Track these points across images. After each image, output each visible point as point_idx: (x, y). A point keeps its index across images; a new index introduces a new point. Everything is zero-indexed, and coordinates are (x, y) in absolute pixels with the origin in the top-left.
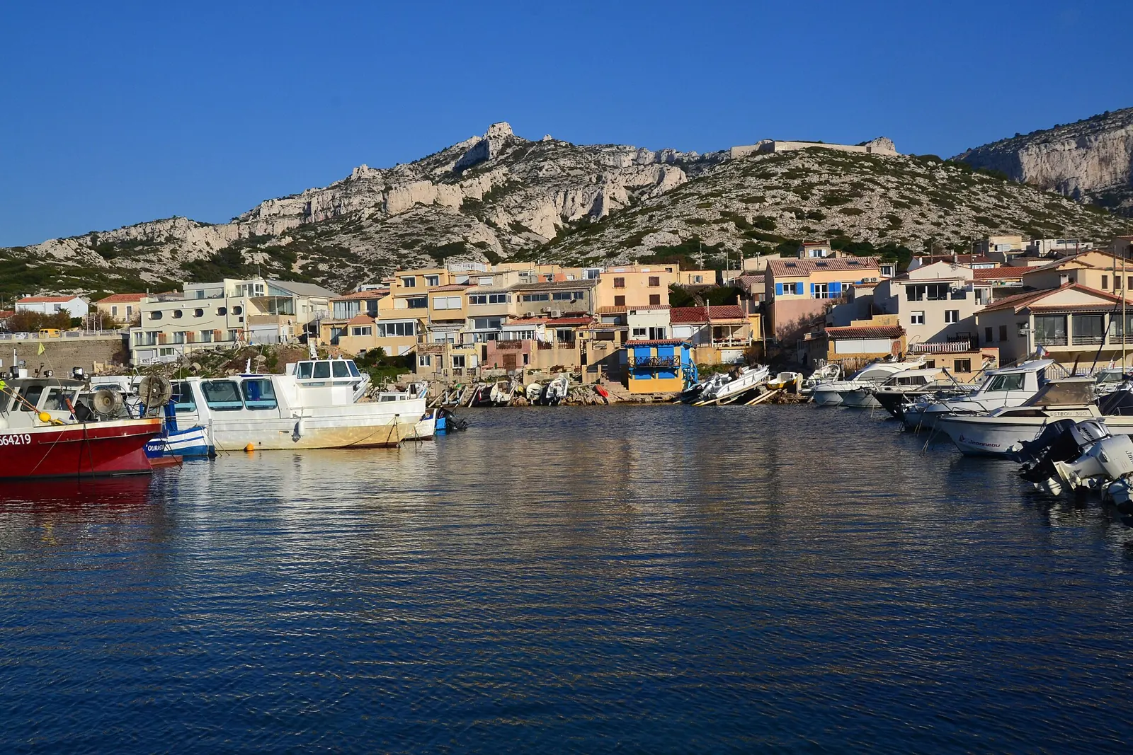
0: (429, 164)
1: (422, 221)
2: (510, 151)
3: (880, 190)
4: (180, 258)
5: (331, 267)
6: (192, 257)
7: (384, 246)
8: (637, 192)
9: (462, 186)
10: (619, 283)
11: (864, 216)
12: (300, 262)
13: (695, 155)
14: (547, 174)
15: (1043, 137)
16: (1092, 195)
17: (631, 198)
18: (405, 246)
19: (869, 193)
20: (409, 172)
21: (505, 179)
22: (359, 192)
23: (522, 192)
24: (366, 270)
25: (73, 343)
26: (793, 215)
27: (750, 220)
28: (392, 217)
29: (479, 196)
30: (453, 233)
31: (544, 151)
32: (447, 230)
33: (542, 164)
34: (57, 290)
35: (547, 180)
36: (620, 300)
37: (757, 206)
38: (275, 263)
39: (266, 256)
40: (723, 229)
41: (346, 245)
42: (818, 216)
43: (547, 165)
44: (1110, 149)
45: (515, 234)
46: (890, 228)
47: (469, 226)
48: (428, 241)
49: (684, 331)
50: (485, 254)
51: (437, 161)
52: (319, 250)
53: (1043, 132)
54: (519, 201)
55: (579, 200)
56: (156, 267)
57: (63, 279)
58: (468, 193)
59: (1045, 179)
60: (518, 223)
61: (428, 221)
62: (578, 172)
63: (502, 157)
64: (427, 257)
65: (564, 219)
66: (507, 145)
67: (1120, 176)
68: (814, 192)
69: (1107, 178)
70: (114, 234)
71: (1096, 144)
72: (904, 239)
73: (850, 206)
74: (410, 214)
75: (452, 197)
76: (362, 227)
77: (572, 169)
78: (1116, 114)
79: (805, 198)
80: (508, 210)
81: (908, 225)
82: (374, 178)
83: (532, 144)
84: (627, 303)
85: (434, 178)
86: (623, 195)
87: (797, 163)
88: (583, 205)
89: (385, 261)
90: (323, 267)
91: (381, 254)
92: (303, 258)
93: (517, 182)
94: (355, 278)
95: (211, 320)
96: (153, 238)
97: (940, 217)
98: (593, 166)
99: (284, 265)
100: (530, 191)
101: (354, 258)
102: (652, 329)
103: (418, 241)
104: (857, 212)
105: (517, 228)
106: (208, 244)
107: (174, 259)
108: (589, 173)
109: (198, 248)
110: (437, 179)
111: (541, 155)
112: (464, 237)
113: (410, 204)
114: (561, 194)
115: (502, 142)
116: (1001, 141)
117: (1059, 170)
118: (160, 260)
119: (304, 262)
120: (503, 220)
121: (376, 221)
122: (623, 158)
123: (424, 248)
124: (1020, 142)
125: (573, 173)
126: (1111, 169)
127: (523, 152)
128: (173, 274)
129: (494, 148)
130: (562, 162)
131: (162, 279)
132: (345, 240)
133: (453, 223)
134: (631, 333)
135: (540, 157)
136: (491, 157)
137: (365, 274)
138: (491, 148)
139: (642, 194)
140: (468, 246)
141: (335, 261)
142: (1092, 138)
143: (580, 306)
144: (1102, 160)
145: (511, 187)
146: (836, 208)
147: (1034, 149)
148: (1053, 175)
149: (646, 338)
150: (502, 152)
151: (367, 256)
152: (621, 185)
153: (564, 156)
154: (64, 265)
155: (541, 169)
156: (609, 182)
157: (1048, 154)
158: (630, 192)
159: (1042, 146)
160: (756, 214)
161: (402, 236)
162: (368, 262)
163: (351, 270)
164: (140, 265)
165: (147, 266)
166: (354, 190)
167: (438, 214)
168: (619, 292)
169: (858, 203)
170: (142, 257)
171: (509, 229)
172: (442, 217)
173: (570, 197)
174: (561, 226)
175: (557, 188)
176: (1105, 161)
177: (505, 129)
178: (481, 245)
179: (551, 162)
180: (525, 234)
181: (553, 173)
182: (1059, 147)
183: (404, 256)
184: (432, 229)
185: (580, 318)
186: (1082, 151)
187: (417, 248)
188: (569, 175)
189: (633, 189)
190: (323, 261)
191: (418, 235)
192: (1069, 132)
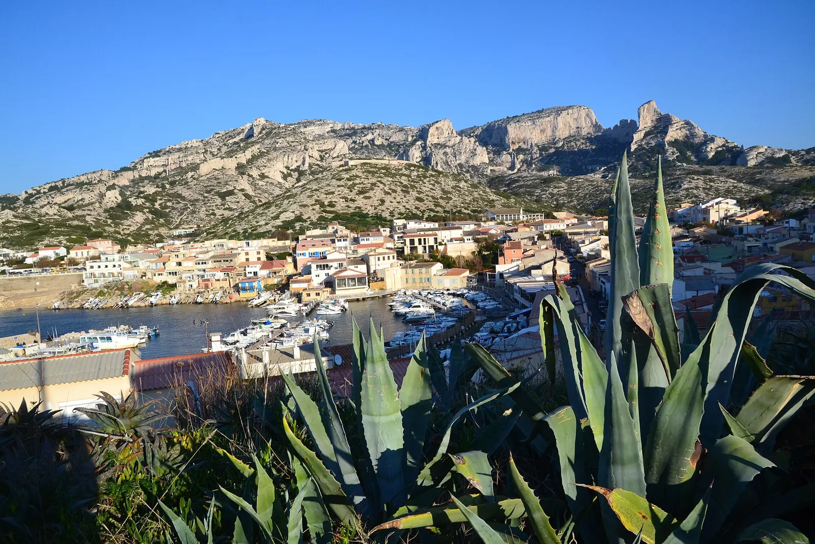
0: (226, 138)
1: (216, 179)
2: (264, 132)
3: (381, 186)
4: (104, 207)
5: (173, 203)
6: (109, 205)
7: (198, 192)
8: (324, 153)
9: (236, 157)
10: (247, 254)
11: (371, 199)
12: (159, 202)
13: (361, 125)
14: (281, 145)
15: (516, 119)
16: (538, 146)
17: (320, 156)
18: (208, 192)
19: (377, 188)
20: (216, 142)
21: (258, 151)
22: (192, 154)
23: (266, 157)
24: (189, 205)
25: (63, 276)
26: (344, 200)
27: (326, 203)
28: (202, 176)
29: (244, 162)
30: (229, 185)
31: (280, 133)
32: (226, 184)
33: (278, 140)
34: (53, 238)
35: (280, 149)
36: (247, 260)
37: (331, 196)
38: (147, 204)
39: (143, 200)
40: (313, 209)
41: (180, 192)
42: (353, 201)
43: (280, 141)
44: (544, 126)
45: (261, 180)
46: (380, 205)
47: (237, 181)
48: (218, 189)
49: (265, 273)
50: (243, 195)
51: (230, 136)
52: (168, 195)
53: (518, 116)
54: (265, 162)
55: (294, 159)
56: (92, 213)
57: (54, 231)
58: (239, 160)
59: (519, 139)
60: (263, 174)
61: (218, 179)
62: (296, 143)
63: (260, 135)
64: (217, 197)
65: (287, 168)
66: (263, 129)
67: (549, 138)
68: (355, 188)
69: (544, 139)
70: (73, 179)
71: (538, 123)
72: (383, 211)
73: (367, 195)
74: (210, 175)
75: (231, 164)
76: (188, 182)
77: (292, 142)
78: (546, 110)
79: (351, 191)
80: (258, 168)
81: (387, 204)
82: (199, 146)
83: (275, 128)
84: (250, 260)
85: (228, 145)
86: (316, 155)
87: (354, 172)
88: (296, 161)
89: (197, 200)
90: (169, 204)
91: (196, 196)
92: (160, 200)
93: (265, 152)
94: (184, 209)
95: (111, 269)
96: (92, 181)
97: (402, 199)
98: (303, 140)
99: (152, 204)
100: (270, 156)
101: (183, 198)
102: (254, 272)
103: (212, 190)
104: (369, 198)
105: (263, 176)
106: (116, 198)
107: (101, 207)
108: (301, 144)
109: (111, 200)
110: (230, 145)
111: (277, 135)
112: (234, 187)
113: (210, 170)
114: (286, 156)
115: (260, 127)
116: (501, 120)
117: (524, 134)
118: (94, 209)
119: (161, 202)
120: (255, 173)
121: (194, 179)
122: (326, 127)
123: (216, 193)
124: (509, 120)
125: (293, 144)
126: (545, 135)
127: (271, 132)
128: (100, 216)
129: (256, 131)
130: (288, 139)
131: (96, 219)
132: (179, 189)
133: (229, 180)
134: (247, 273)
135: (278, 136)
136: (255, 135)
137: (188, 207)
138: (255, 131)
139: (326, 154)
140: (236, 191)
141: (176, 200)
142: (537, 121)
143: (232, 264)
144: (541, 131)
145: (261, 155)
146: (362, 196)
147: (513, 125)
148: (522, 137)
149: (252, 275)
150: (260, 133)
151: (189, 198)
152: (315, 149)
153: (289, 136)
154: (53, 219)
155: (277, 143)
156: (310, 149)
157: (519, 127)
158: (320, 153)
159: (517, 123)
160: (329, 200)
161: (206, 187)
162: (190, 201)
163: (182, 205)
164: (85, 213)
165: (89, 212)
166: (189, 152)
167: (223, 174)
168: (247, 257)
169: (371, 194)
170: (87, 208)
171: (258, 177)
172: (225, 176)
173: (290, 158)
174: (285, 173)
175: (284, 153)
176: (543, 131)
177: (262, 121)
178: (242, 190)
179: (283, 139)
180: (266, 180)
181: (283, 145)
182: (523, 124)
183: (206, 197)
184: (220, 183)
185: (232, 268)
186: (534, 126)
187: (212, 193)
188: (291, 145)
189: (322, 151)
190: (169, 201)
191: (213, 186)
192: (528, 117)
